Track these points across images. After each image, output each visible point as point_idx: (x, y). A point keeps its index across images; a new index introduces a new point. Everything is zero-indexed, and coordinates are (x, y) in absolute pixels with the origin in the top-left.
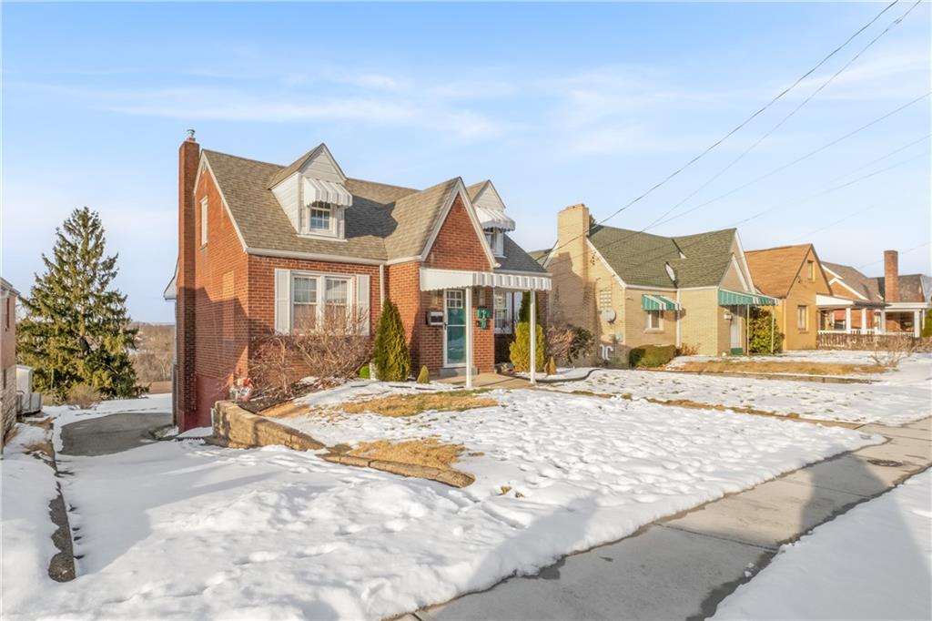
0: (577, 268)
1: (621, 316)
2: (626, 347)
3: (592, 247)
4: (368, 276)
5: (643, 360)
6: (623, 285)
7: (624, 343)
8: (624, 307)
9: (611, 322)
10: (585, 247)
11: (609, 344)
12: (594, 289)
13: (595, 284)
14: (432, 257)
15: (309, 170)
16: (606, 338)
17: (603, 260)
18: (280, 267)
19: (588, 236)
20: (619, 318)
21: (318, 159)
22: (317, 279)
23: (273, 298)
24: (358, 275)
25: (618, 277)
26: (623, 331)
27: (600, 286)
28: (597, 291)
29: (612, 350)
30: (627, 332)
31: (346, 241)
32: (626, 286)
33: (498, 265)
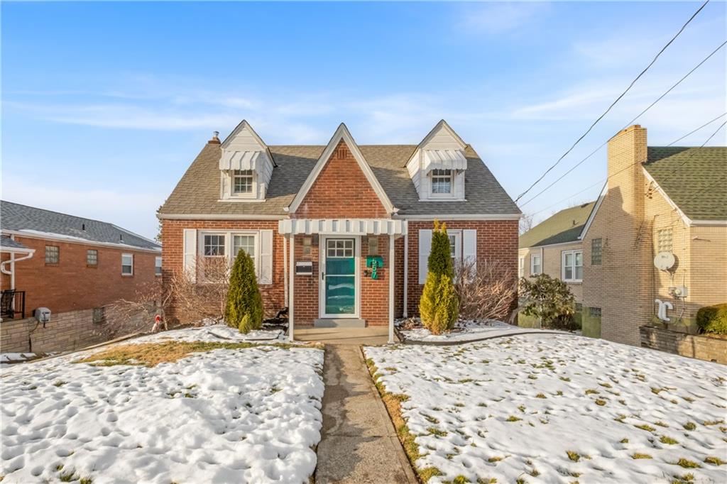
0: (628, 206)
1: (685, 263)
2: (692, 304)
3: (649, 178)
4: (271, 231)
5: (714, 324)
6: (687, 221)
7: (688, 299)
8: (688, 250)
9: (672, 270)
10: (638, 179)
11: (669, 300)
12: (652, 230)
13: (653, 222)
14: (306, 207)
15: (231, 145)
16: (664, 291)
17: (662, 191)
18: (188, 228)
19: (643, 164)
20: (683, 265)
21: (241, 134)
22: (225, 235)
23: (182, 253)
24: (261, 231)
25: (679, 211)
26: (688, 283)
27: (658, 225)
28: (655, 231)
29: (671, 307)
30: (692, 284)
31: (265, 201)
32: (691, 222)
33: (396, 210)
